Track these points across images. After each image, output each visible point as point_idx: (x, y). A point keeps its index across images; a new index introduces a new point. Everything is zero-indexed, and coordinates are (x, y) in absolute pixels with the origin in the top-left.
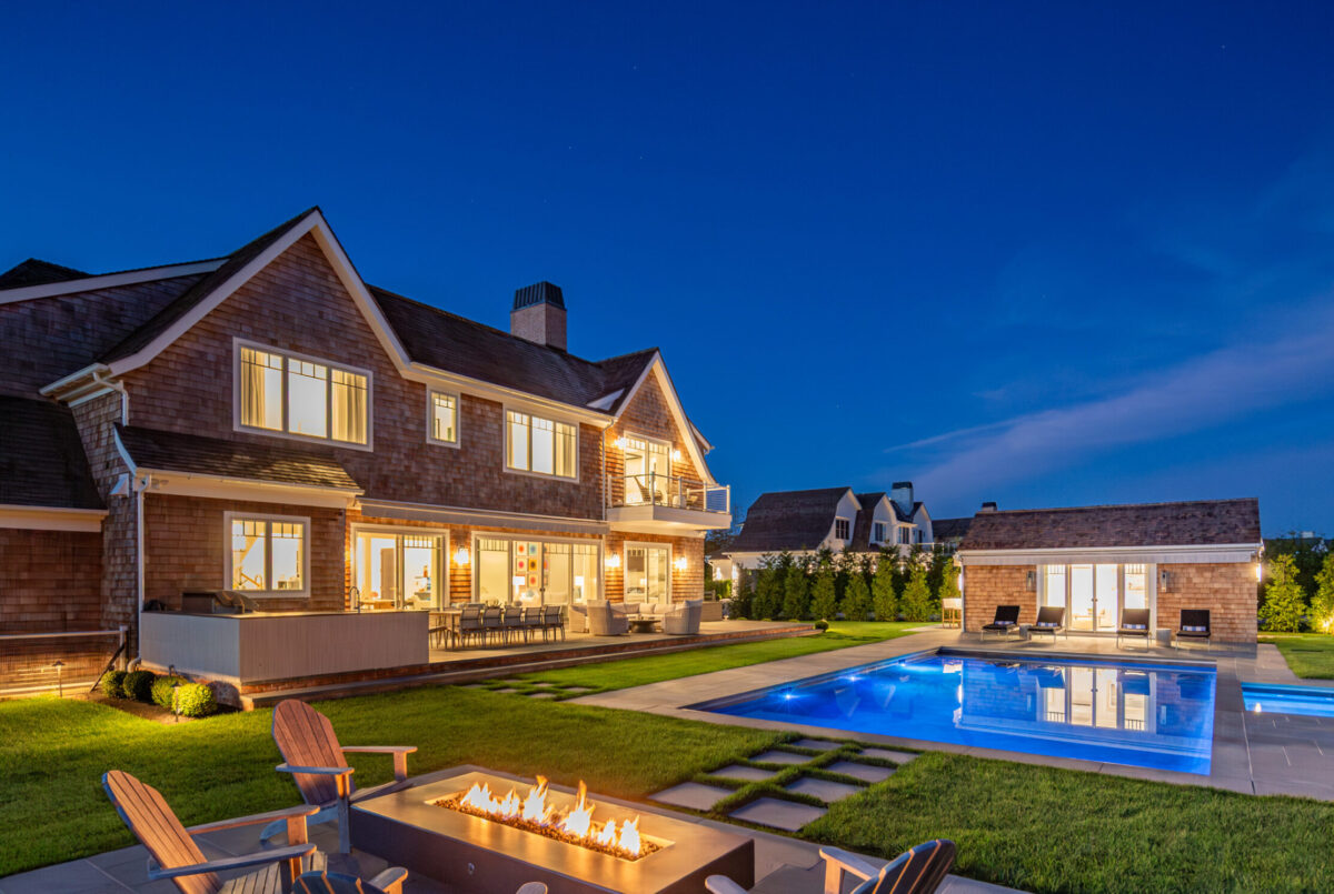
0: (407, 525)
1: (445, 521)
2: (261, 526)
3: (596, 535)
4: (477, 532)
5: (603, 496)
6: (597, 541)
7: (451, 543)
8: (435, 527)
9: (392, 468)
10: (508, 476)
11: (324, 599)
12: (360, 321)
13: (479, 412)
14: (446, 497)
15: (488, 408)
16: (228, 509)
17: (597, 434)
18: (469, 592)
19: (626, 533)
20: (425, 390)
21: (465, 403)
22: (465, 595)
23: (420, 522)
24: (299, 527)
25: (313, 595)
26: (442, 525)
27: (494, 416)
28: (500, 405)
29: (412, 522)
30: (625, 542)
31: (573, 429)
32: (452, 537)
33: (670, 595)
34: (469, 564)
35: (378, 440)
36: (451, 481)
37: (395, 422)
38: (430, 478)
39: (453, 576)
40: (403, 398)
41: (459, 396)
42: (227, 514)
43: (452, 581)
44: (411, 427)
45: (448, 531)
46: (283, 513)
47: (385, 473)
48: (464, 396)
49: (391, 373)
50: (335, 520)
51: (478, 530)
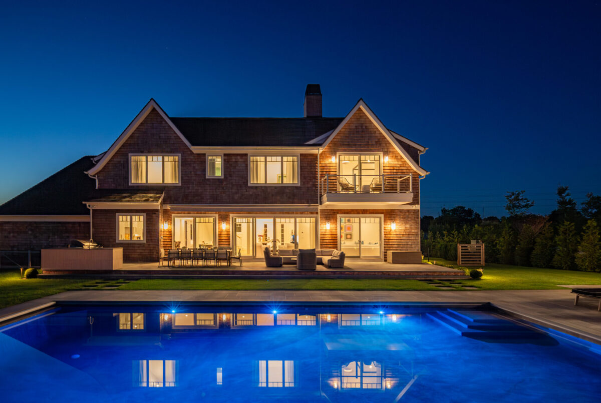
0: (197, 214)
1: (216, 211)
2: (129, 218)
3: (313, 212)
4: (233, 215)
5: (319, 191)
6: (315, 215)
7: (219, 220)
8: (211, 214)
9: (190, 191)
10: (252, 187)
11: (151, 243)
12: (175, 135)
13: (234, 160)
14: (215, 200)
15: (239, 157)
16: (118, 212)
17: (315, 157)
18: (229, 242)
19: (338, 210)
20: (205, 156)
21: (226, 158)
22: (227, 243)
23: (203, 212)
24: (142, 218)
25: (147, 242)
26: (214, 212)
27: (242, 160)
28: (246, 155)
29: (200, 212)
30: (338, 215)
31: (295, 158)
32: (219, 218)
33: (383, 246)
34: (229, 229)
35: (183, 179)
36: (219, 193)
37: (191, 172)
38: (208, 193)
39: (220, 235)
40: (195, 162)
41: (223, 155)
42: (117, 214)
43: (219, 237)
44: (199, 173)
45: (217, 215)
46: (136, 213)
47: (187, 193)
48: (225, 155)
49: (189, 152)
50: (155, 214)
51: (234, 214)
